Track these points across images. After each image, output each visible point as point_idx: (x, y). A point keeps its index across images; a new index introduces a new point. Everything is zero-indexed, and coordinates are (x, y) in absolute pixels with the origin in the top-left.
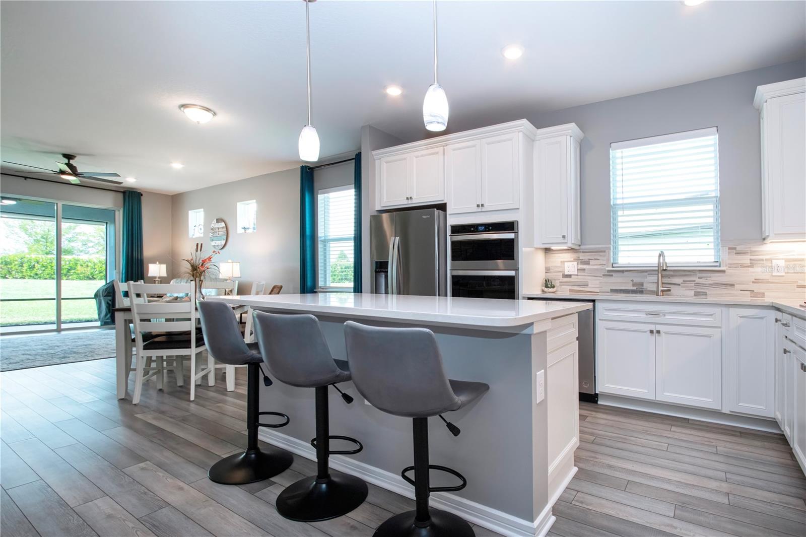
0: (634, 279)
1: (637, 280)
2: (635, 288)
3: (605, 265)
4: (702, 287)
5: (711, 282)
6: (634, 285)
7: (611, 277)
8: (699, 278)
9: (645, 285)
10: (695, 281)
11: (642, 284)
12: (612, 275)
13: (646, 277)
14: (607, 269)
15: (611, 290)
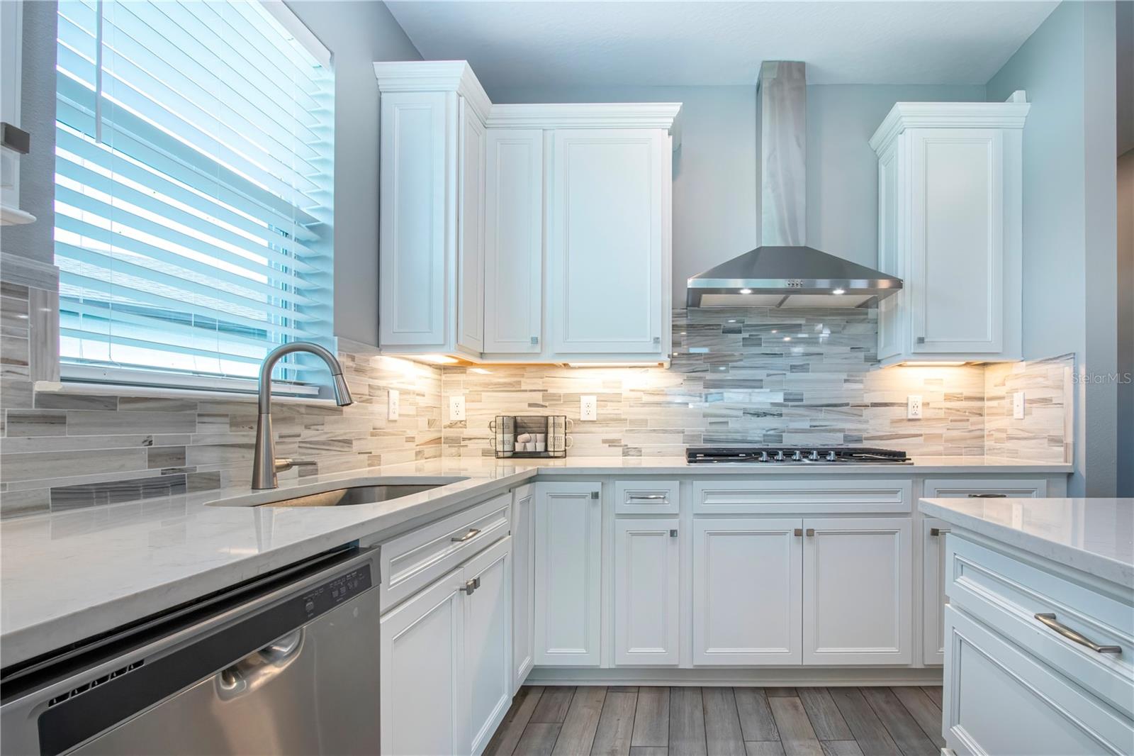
0: (154, 436)
1: (165, 437)
2: (156, 473)
3: (25, 364)
4: (310, 451)
5: (323, 438)
6: (154, 458)
7: (57, 428)
8: (307, 427)
9: (189, 455)
10: (299, 436)
11: (179, 455)
12: (61, 420)
13: (192, 424)
14: (41, 386)
15: (55, 492)
